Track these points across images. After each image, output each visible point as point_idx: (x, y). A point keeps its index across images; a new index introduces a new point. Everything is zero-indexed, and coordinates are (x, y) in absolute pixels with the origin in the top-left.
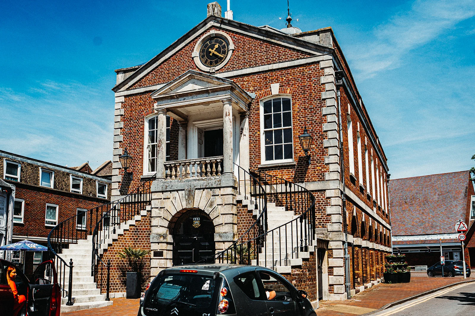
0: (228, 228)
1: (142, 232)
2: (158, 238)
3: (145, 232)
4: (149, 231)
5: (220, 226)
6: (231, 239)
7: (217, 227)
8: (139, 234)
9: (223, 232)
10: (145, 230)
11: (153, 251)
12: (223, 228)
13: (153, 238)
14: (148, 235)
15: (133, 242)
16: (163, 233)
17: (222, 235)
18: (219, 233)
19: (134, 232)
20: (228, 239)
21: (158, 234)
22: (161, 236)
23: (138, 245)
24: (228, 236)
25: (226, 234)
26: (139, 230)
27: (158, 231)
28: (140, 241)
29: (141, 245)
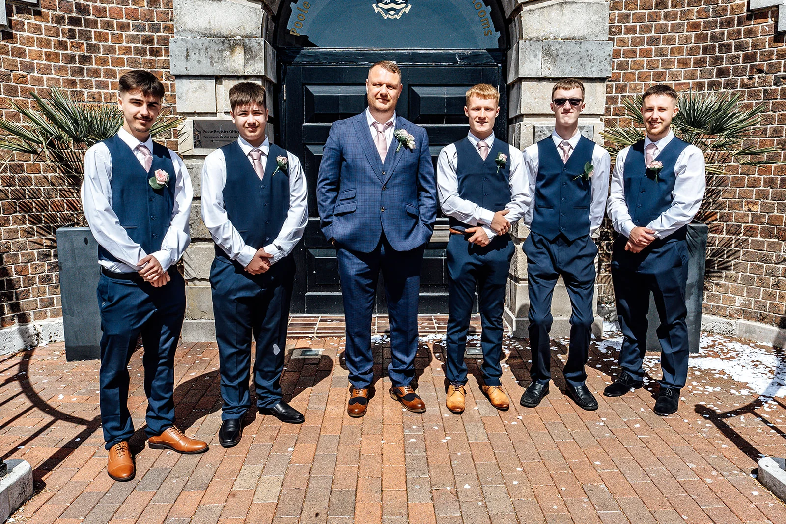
0: (585, 17)
1: (108, 25)
2: (216, 56)
3: (123, 27)
4: (147, 27)
5: (548, 8)
6: (604, 72)
7: (531, 10)
8: (93, 37)
9: (562, 35)
10: (124, 20)
11: (189, 120)
12: (564, 18)
13: (187, 56)
14: (143, 43)
15: (67, 74)
16: (243, 31)
17: (561, 51)
18: (545, 39)
19: (67, 21)
20: (588, 70)
21: (214, 36)
22: (234, 47)
23: (94, 89)
24: (588, 53)
25: (580, 47)
26: (92, 17)
27: (211, 21)
28: (102, 74)
29: (108, 91)
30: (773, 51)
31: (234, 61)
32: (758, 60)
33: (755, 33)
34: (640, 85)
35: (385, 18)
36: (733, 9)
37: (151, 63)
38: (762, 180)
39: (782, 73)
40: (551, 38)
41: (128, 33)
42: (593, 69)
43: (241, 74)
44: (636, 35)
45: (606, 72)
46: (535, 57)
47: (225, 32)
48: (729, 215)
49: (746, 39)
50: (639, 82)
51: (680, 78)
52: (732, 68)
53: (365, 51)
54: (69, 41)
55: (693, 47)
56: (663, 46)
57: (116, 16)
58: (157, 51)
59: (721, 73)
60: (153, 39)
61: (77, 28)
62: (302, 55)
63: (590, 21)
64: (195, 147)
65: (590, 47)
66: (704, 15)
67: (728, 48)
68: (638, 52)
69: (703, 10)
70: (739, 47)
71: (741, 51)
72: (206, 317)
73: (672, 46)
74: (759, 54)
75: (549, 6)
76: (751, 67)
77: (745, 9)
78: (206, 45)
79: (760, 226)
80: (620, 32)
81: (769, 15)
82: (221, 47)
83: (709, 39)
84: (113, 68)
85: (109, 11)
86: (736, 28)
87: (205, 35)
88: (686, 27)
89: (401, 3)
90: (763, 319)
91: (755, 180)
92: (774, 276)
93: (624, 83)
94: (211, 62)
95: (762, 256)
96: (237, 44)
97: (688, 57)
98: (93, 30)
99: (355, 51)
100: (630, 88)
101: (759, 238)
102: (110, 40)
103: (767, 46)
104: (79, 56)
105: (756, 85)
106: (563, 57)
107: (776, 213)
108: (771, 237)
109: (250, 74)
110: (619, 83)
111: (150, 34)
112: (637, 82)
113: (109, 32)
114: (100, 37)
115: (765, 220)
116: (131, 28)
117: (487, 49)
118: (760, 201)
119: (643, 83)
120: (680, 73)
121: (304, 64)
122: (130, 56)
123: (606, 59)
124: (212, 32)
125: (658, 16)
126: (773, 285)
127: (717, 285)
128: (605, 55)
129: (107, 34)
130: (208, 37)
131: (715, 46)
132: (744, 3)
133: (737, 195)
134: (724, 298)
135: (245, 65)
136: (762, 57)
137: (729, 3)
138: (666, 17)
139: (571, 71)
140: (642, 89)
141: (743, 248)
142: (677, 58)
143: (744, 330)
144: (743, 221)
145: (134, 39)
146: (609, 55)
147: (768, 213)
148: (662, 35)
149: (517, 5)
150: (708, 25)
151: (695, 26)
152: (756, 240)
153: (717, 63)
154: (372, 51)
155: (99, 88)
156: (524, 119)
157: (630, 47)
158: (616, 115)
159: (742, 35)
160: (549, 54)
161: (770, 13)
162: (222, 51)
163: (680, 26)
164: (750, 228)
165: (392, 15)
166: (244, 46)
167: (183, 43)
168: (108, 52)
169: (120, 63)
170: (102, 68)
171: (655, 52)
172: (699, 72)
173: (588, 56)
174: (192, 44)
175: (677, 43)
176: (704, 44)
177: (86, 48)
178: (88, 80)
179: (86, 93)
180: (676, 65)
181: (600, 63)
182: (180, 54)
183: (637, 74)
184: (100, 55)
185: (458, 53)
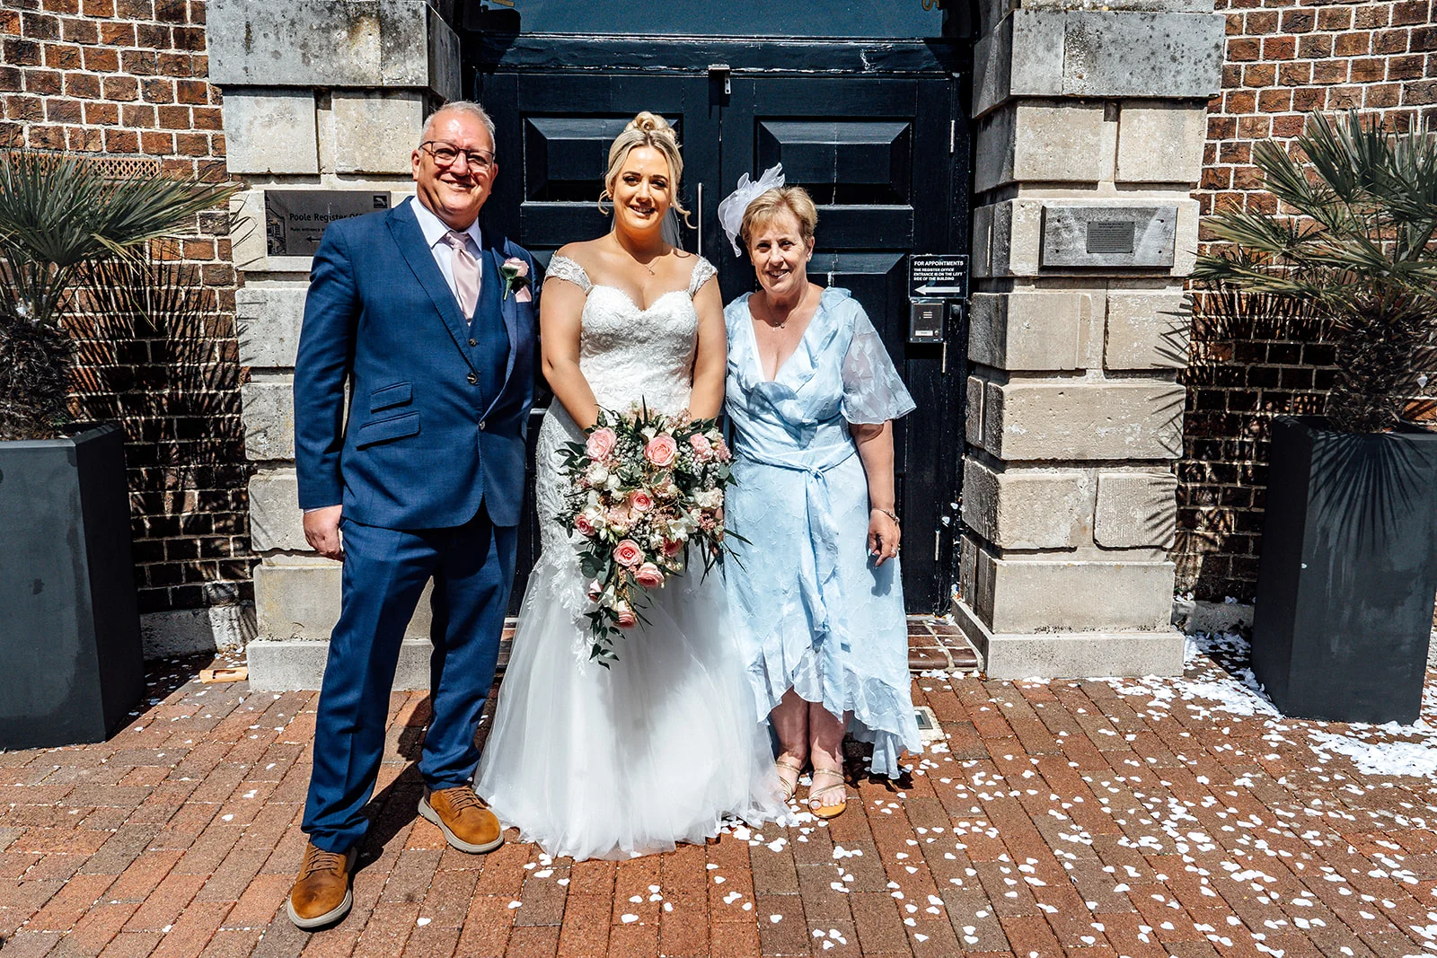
2: (316, 41)
6: (1204, 84)
11: (257, 190)
13: (248, 40)
14: (160, 18)
17: (1107, 37)
18: (1072, 7)
20: (1168, 79)
22: (357, 20)
23: (46, 119)
24: (1168, 41)
25: (1152, 28)
28: (64, 86)
29: (78, 126)
31: (357, 53)
34: (1264, 120)
37: (179, 65)
40: (1086, 6)
42: (1180, 78)
43: (374, 82)
44: (1258, 10)
45: (1209, 87)
46: (1049, 49)
50: (1262, 114)
51: (1357, 104)
53: (660, 40)
55: (1389, 33)
56: (1319, 33)
58: (193, 37)
60: (183, 10)
62: (519, 48)
64: (270, 253)
65: (1173, 28)
68: (1262, 46)
72: (303, 634)
73: (1340, 33)
78: (292, 14)
82: (324, 19)
83: (1429, 17)
84: (89, 73)
93: (1228, 116)
94: (304, 55)
96: (364, 14)
97: (1377, 56)
99: (636, 40)
100: (1243, 126)
102: (81, 7)
104: (8, 43)
106: (1112, 50)
109: (394, 84)
110: (1218, 115)
112: (1257, 114)
117: (927, 40)
119: (1272, 115)
120: (1357, 92)
121: (522, 70)
122: (130, 48)
123: (1209, 56)
128: (1207, 44)
135: (383, 64)
139: (1129, 82)
140: (1268, 129)
142: (1350, 59)
145: (138, 8)
146: (1217, 47)
148: (1317, 9)
154: (675, 42)
155: (57, 120)
156: (1021, 192)
157: (1244, 37)
158: (1209, 186)
160: (1082, 43)
162: (327, 30)
166: (381, 19)
167: (241, 11)
168: (77, 37)
169: (108, 62)
170: (63, 72)
171: (1301, 46)
172: (1401, 91)
173: (1169, 47)
174: (259, 13)
175: (1352, 25)
176: (1417, 27)
177: (22, 25)
178: (30, 99)
179: (26, 130)
180: (1349, 75)
181: (1195, 63)
182: (230, 36)
183: (1258, 95)
184: (59, 43)
185: (864, 48)
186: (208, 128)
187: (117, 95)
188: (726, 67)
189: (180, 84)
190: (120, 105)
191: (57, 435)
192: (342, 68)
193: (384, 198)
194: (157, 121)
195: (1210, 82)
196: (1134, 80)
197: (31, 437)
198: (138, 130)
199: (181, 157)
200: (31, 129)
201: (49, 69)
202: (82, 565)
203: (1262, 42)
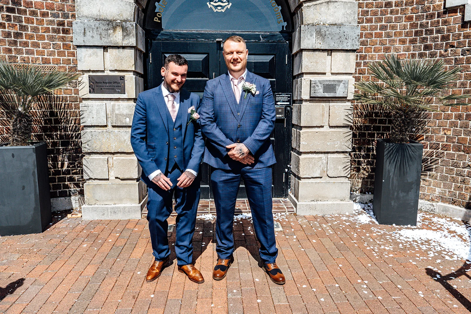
0: (343, 11)
1: (34, 13)
2: (104, 33)
3: (44, 15)
4: (60, 15)
5: (319, 5)
7: (308, 6)
8: (24, 20)
9: (328, 22)
10: (45, 10)
11: (86, 75)
12: (329, 11)
13: (85, 33)
14: (58, 25)
15: (5, 45)
16: (121, 17)
17: (327, 32)
18: (318, 24)
19: (5, 9)
20: (345, 44)
21: (103, 20)
22: (116, 27)
23: (24, 54)
24: (344, 34)
25: (340, 30)
26: (22, 8)
27: (100, 10)
28: (30, 45)
29: (34, 56)
30: (461, 33)
31: (115, 37)
32: (451, 39)
33: (449, 23)
34: (375, 55)
35: (215, 11)
36: (434, 7)
37: (63, 38)
38: (454, 115)
39: (467, 48)
40: (321, 24)
41: (48, 19)
42: (348, 44)
43: (120, 45)
44: (372, 24)
45: (357, 46)
46: (311, 36)
47: (110, 18)
48: (431, 137)
49: (443, 27)
51: (400, 51)
52: (433, 45)
53: (202, 32)
54: (6, 23)
55: (408, 31)
56: (389, 31)
57: (39, 7)
58: (67, 31)
59: (427, 47)
60: (64, 23)
61: (12, 15)
62: (162, 34)
63: (346, 13)
64: (90, 92)
65: (346, 30)
66: (415, 11)
67: (431, 32)
68: (374, 35)
69: (416, 8)
70: (438, 31)
71: (439, 34)
72: (98, 203)
73: (395, 31)
74: (451, 35)
75: (320, 3)
76: (446, 44)
77: (442, 7)
78: (96, 26)
79: (452, 144)
80: (363, 22)
81: (458, 11)
82: (106, 27)
83: (419, 27)
84: (37, 41)
85: (34, 4)
86: (436, 19)
87: (96, 20)
88: (404, 19)
89: (225, 2)
90: (454, 203)
91: (449, 115)
92: (462, 176)
93: (365, 54)
94: (100, 37)
95: (454, 163)
96: (118, 25)
97: (405, 38)
98: (23, 16)
99: (195, 32)
100: (369, 57)
101: (451, 152)
102: (35, 23)
103: (457, 31)
104: (14, 33)
105: (450, 55)
106: (329, 36)
107: (463, 136)
108: (459, 151)
109: (126, 45)
110: (362, 54)
111: (62, 19)
112: (373, 53)
113: (35, 18)
114: (28, 20)
115: (456, 140)
116: (50, 15)
117: (280, 32)
118: (452, 129)
119: (377, 54)
120: (400, 47)
121: (163, 40)
122: (49, 34)
123: (356, 38)
124: (101, 18)
125: (386, 12)
126: (461, 181)
127: (424, 180)
128: (355, 35)
129: (33, 19)
130: (98, 21)
131: (423, 31)
132: (442, 3)
133: (437, 124)
134: (429, 189)
135: (123, 40)
136: (453, 38)
137: (432, 4)
138: (392, 12)
139: (334, 45)
140: (376, 58)
141: (440, 158)
142: (398, 38)
143: (442, 209)
144: (440, 141)
145: (51, 22)
146: (358, 35)
147: (457, 136)
148: (389, 24)
149: (300, 3)
150: (418, 18)
151: (410, 18)
152: (450, 153)
153: (424, 41)
154: (207, 32)
155: (28, 55)
156: (304, 76)
157: (369, 31)
158: (360, 74)
159: (440, 23)
160: (319, 33)
161: (459, 9)
162: (107, 30)
163: (400, 18)
164: (446, 145)
165: (219, 10)
166: (122, 27)
167: (82, 25)
168: (34, 31)
169: (42, 38)
170: (30, 41)
171: (384, 34)
172: (412, 47)
173: (345, 35)
174: (88, 25)
175: (398, 29)
176: (416, 30)
177: (18, 28)
178: (20, 49)
179: (19, 58)
180: (398, 43)
181: (352, 40)
182: (79, 32)
183: (373, 48)
184: (29, 33)
185: (261, 34)
186: (71, 56)
187: (45, 47)
188: (221, 40)
189: (63, 44)
190: (46, 50)
191: (29, 145)
192: (111, 41)
193: (123, 77)
194: (56, 55)
195: (356, 45)
196: (335, 45)
197: (22, 145)
198: (51, 57)
199: (63, 65)
200: (20, 57)
201: (26, 40)
202: (36, 182)
203: (374, 33)
